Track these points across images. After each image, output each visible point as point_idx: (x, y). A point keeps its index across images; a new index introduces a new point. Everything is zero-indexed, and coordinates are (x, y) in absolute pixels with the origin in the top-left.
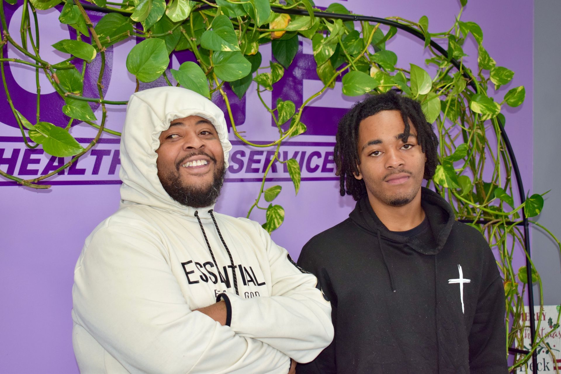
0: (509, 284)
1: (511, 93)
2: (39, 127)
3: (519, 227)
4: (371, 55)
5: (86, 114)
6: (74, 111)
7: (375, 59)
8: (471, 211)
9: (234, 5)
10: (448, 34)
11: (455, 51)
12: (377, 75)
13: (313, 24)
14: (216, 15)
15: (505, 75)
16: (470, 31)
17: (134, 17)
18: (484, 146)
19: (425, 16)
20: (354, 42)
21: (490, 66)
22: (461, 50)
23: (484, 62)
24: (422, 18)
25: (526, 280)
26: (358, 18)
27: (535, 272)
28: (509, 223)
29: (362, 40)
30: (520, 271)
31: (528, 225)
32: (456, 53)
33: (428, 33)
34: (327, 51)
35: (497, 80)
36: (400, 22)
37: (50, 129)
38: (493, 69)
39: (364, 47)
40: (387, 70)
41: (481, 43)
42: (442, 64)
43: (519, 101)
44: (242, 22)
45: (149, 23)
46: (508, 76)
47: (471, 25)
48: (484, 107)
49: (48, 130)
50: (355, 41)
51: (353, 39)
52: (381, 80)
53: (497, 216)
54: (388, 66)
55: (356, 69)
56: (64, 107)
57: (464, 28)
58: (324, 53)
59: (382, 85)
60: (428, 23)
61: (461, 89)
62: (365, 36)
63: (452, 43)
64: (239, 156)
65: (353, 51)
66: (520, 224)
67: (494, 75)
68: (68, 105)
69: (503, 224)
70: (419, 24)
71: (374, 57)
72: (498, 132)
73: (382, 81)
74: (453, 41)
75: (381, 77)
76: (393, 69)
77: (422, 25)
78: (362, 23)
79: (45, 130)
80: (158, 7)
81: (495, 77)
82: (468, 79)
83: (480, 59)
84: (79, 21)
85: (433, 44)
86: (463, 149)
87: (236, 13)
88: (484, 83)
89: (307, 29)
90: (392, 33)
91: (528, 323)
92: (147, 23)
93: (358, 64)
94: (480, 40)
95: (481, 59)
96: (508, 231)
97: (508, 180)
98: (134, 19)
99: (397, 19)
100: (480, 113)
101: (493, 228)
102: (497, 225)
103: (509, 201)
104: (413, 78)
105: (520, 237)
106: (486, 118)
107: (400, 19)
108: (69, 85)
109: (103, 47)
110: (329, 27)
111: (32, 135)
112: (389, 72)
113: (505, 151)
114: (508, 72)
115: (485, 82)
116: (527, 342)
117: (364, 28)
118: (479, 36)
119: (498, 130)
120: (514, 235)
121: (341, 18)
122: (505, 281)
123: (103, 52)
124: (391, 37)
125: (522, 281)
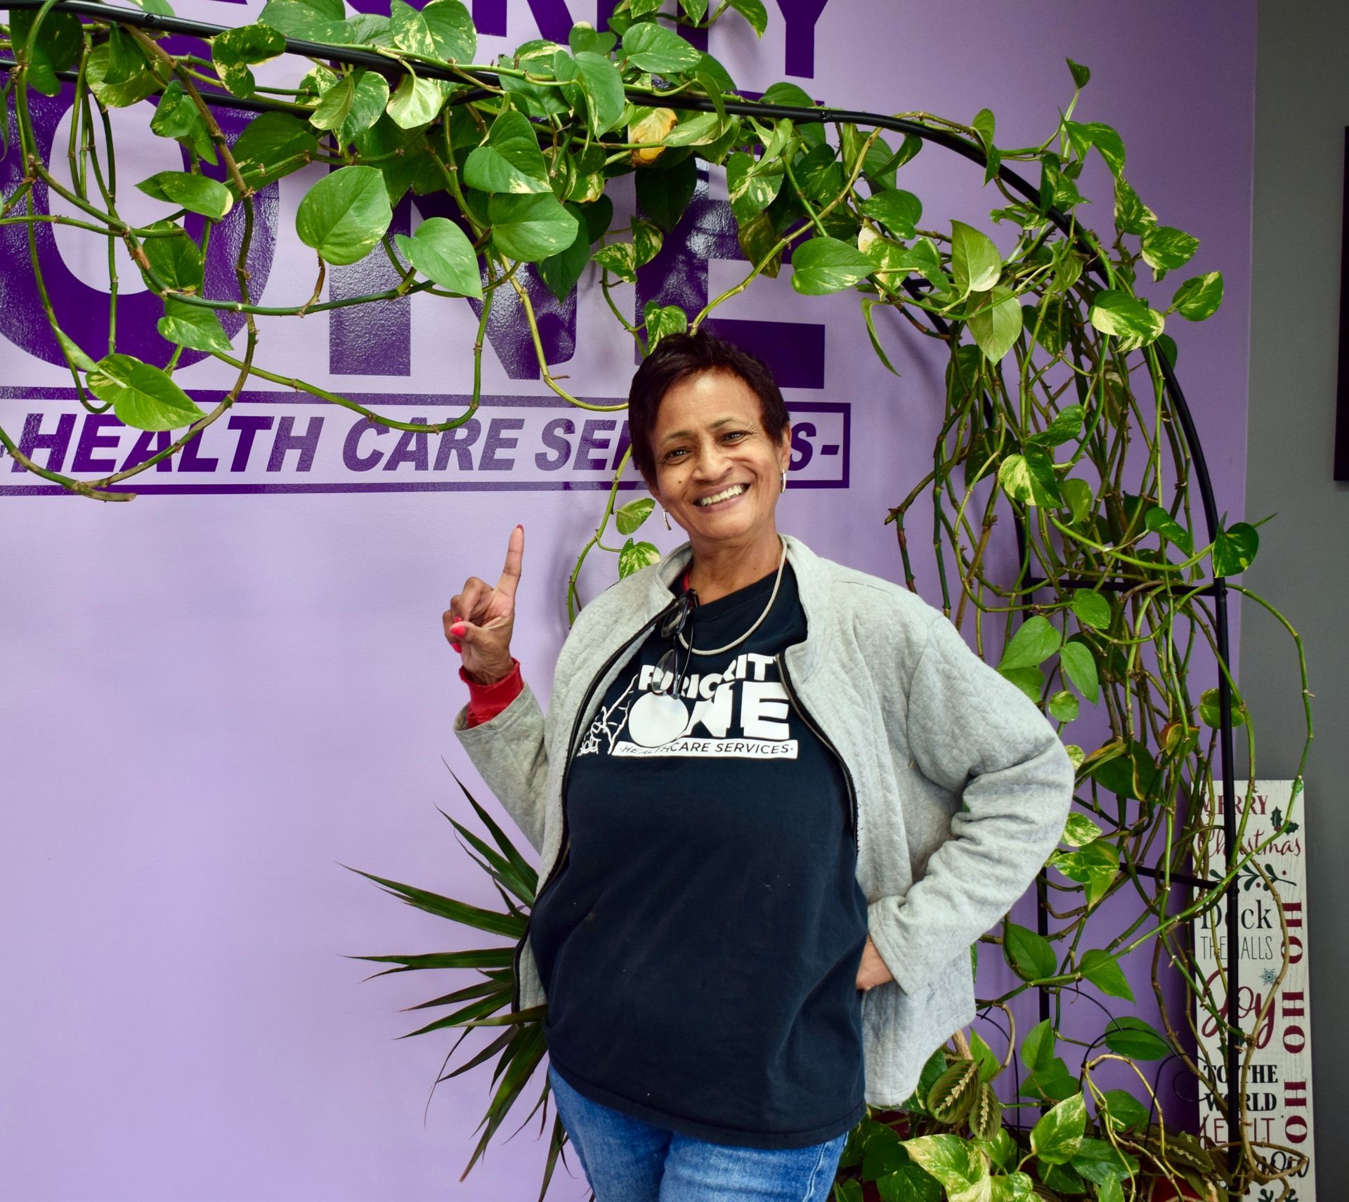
0: (1177, 729)
1: (1190, 287)
2: (107, 366)
3: (1203, 598)
4: (860, 200)
5: (208, 336)
6: (184, 330)
7: (869, 211)
8: (1094, 561)
9: (543, 88)
10: (1042, 152)
11: (1059, 190)
12: (873, 246)
13: (724, 131)
14: (500, 112)
15: (1176, 246)
16: (1094, 143)
17: (317, 118)
18: (1125, 412)
19: (986, 110)
20: (821, 173)
21: (1142, 224)
22: (1072, 189)
23: (1129, 216)
24: (980, 114)
25: (1218, 722)
26: (829, 116)
27: (1237, 704)
28: (1180, 590)
29: (842, 166)
30: (1204, 699)
31: (1225, 593)
32: (1060, 196)
33: (993, 147)
34: (759, 192)
35: (1158, 258)
36: (927, 123)
37: (131, 369)
38: (1148, 232)
39: (844, 181)
40: (897, 234)
41: (1120, 171)
42: (1029, 221)
43: (1206, 307)
44: (561, 127)
45: (350, 133)
46: (1183, 249)
47: (1097, 130)
48: (1123, 321)
49: (127, 371)
50: (825, 168)
51: (819, 164)
52: (884, 257)
53: (1154, 574)
54: (900, 225)
55: (825, 234)
56: (161, 320)
57: (1079, 137)
58: (753, 198)
59: (884, 269)
60: (993, 128)
61: (1072, 278)
62: (846, 158)
63: (1052, 171)
64: (559, 432)
65: (819, 192)
66: (1206, 592)
67: (1151, 246)
68: (171, 318)
69: (1165, 591)
70: (972, 128)
71: (867, 206)
72: (1158, 378)
73: (885, 262)
74: (1054, 169)
75: (884, 250)
76: (912, 233)
77: (981, 131)
78: (838, 128)
79: (120, 372)
80: (372, 97)
81: (1151, 251)
82: (1087, 256)
83: (1118, 210)
84: (194, 131)
85: (1007, 175)
86: (1073, 417)
87: (546, 106)
88: (1128, 264)
89: (711, 142)
90: (909, 151)
91: (1220, 820)
92: (347, 132)
93: (830, 221)
94: (1118, 166)
95: (1121, 209)
96: (1179, 607)
97: (1181, 490)
98: (318, 122)
99: (921, 118)
100: (1114, 333)
101: (1144, 599)
102: (1154, 593)
103: (1180, 538)
104: (958, 253)
105: (1206, 621)
106: (1130, 346)
107: (927, 118)
108: (173, 272)
109: (248, 188)
110: (762, 137)
111: (92, 383)
112: (901, 240)
113: (1176, 423)
114: (1184, 239)
115: (1128, 262)
116: (1217, 862)
117: (845, 140)
118: (1116, 156)
119: (1157, 373)
120: (1192, 617)
121: (790, 117)
122: (1170, 721)
123: (249, 198)
124: (908, 160)
125: (1208, 723)
